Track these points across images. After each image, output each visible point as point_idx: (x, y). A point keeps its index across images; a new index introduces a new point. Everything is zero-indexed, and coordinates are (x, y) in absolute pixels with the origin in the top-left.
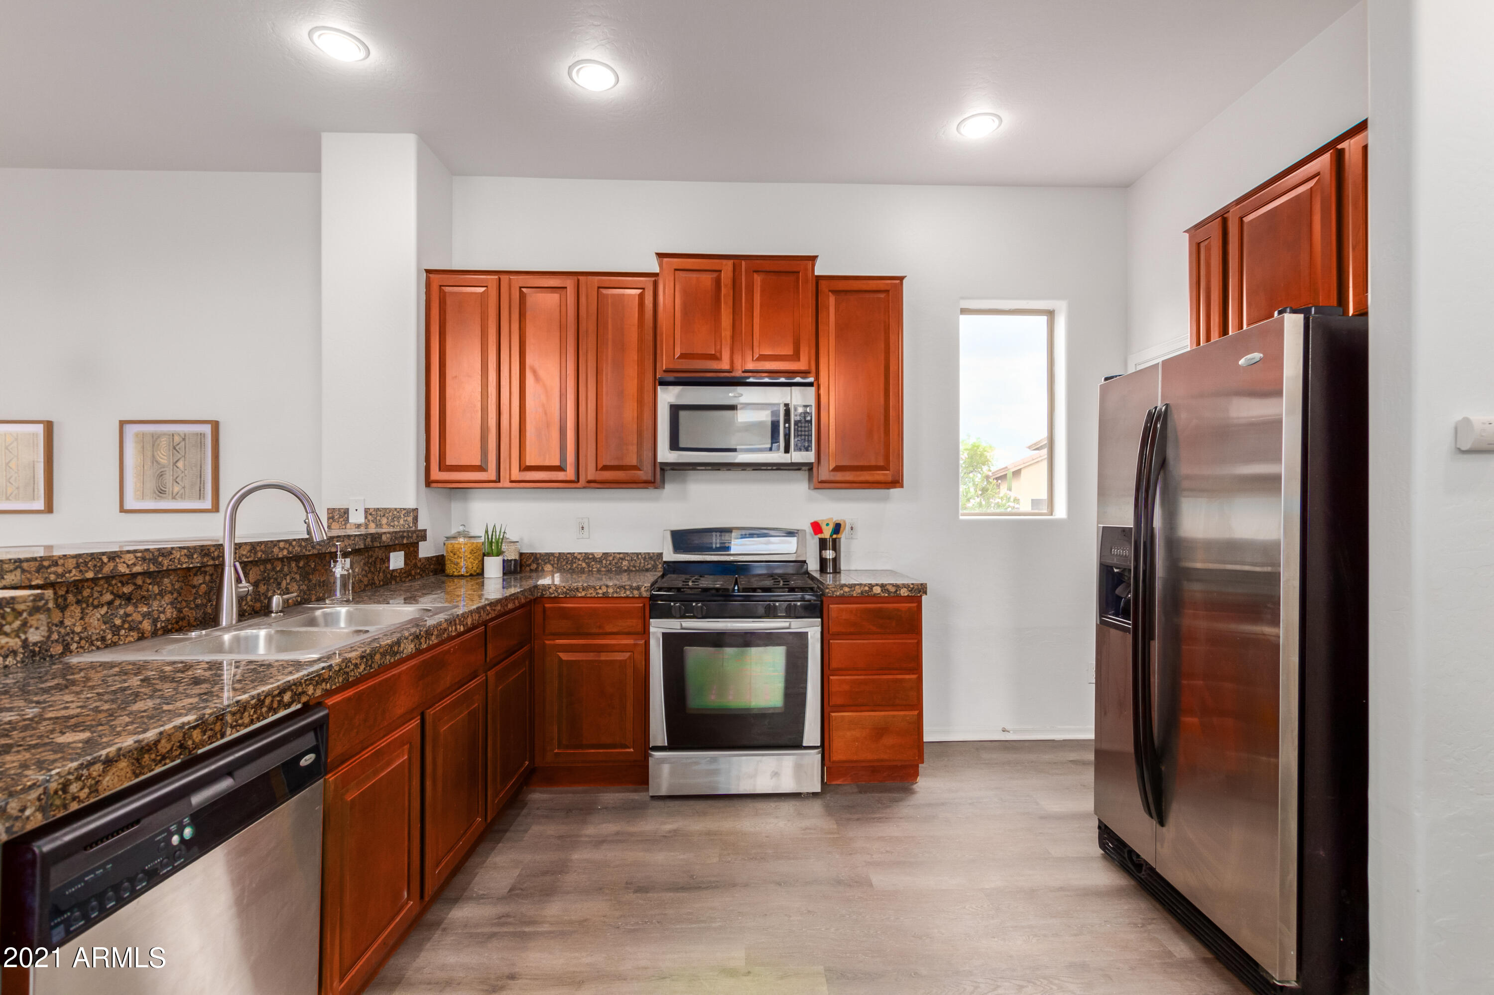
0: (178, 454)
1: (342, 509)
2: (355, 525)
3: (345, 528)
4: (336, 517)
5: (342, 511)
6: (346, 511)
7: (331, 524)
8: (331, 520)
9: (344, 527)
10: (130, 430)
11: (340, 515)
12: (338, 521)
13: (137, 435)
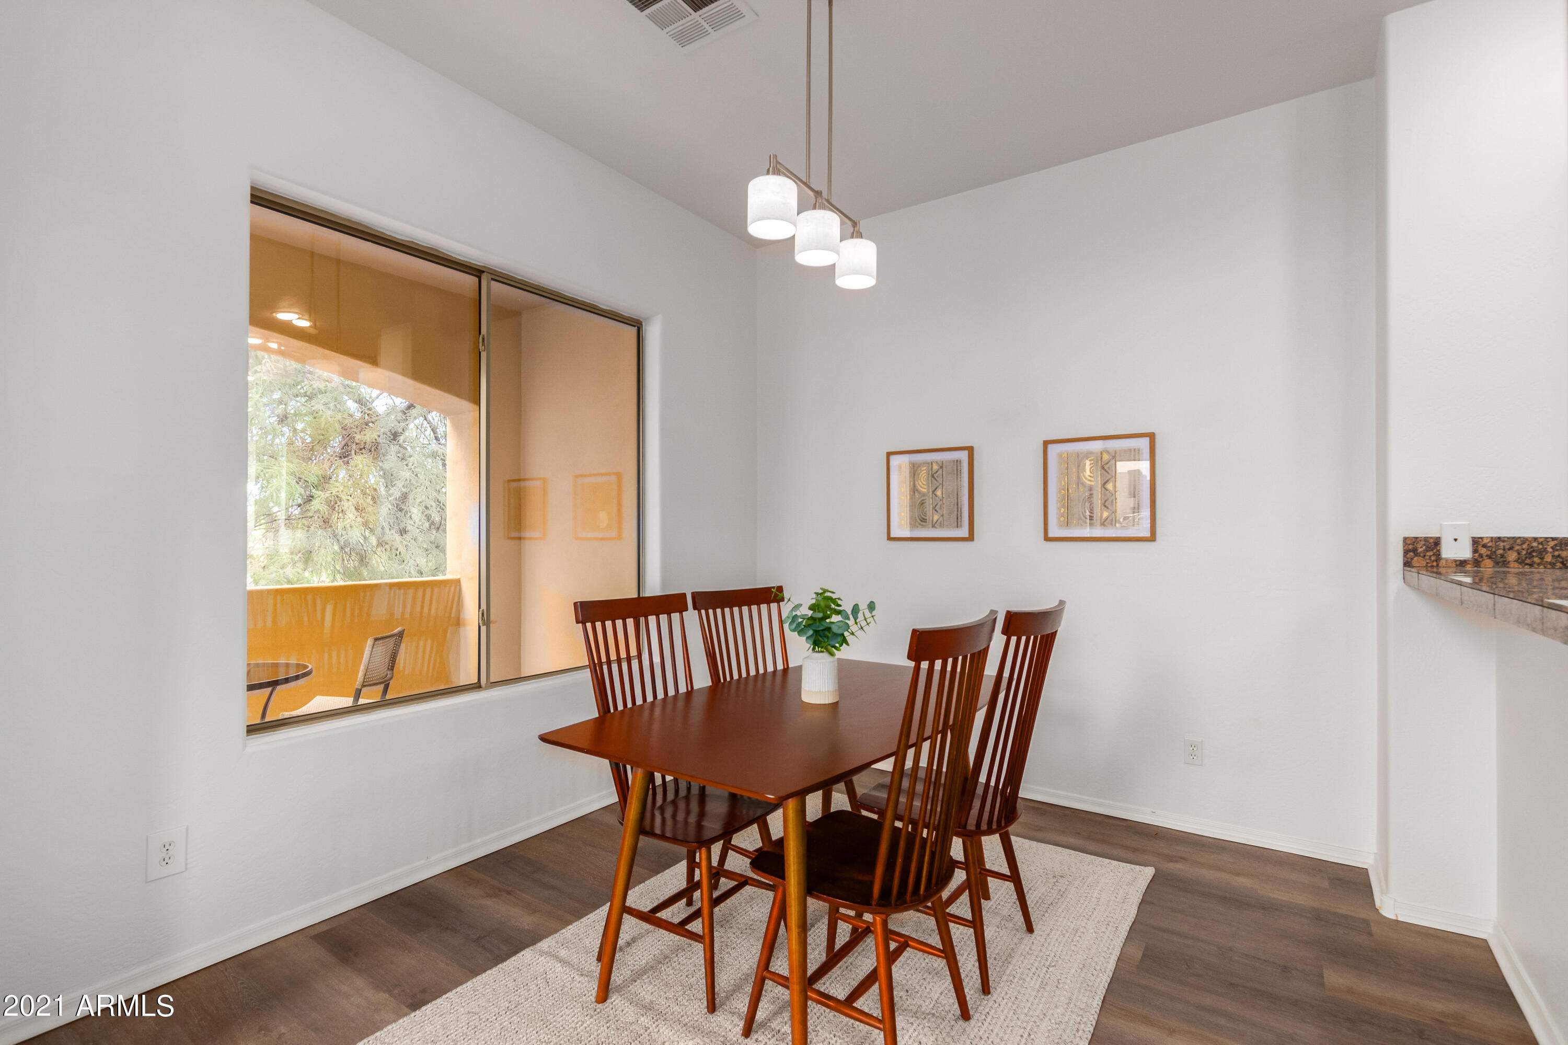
0: (1107, 474)
1: (1431, 538)
2: (1456, 561)
3: (1438, 565)
4: (1420, 550)
5: (1432, 541)
6: (1437, 542)
7: (1412, 559)
8: (1412, 554)
9: (1435, 564)
10: (1053, 450)
11: (1427, 547)
12: (1424, 556)
13: (1060, 455)
